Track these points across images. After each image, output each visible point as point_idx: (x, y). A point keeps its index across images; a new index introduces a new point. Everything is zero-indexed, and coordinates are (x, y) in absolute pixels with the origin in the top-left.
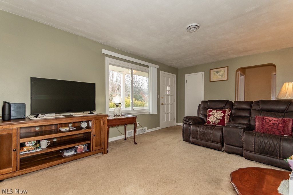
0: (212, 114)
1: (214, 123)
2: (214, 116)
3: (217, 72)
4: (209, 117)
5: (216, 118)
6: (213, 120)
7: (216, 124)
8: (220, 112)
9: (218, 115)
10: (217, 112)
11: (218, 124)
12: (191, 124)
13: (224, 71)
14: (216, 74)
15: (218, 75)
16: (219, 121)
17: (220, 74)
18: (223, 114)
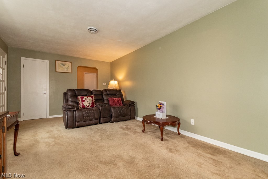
0: (85, 100)
1: (88, 106)
2: (87, 101)
3: (63, 65)
4: (83, 103)
5: (89, 102)
6: (87, 104)
7: (89, 107)
8: (90, 98)
9: (90, 100)
10: (88, 98)
11: (91, 106)
12: (76, 110)
13: (69, 65)
14: (62, 66)
15: (64, 67)
16: (91, 104)
17: (66, 66)
18: (92, 99)
